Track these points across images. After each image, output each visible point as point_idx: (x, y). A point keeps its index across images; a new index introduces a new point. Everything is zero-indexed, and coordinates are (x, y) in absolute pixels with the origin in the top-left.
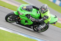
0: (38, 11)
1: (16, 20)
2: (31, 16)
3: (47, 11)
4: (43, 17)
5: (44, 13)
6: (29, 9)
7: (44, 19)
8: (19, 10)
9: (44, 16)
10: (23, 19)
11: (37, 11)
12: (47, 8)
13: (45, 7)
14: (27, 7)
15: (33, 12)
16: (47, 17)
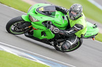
0: (65, 16)
1: (25, 30)
2: (52, 25)
3: (80, 16)
4: (73, 27)
5: (75, 19)
6: (48, 12)
7: (75, 30)
8: (31, 13)
9: (76, 25)
10: (38, 28)
11: (63, 15)
12: (80, 11)
13: (78, 9)
14: (45, 8)
15: (55, 17)
16: (81, 27)
